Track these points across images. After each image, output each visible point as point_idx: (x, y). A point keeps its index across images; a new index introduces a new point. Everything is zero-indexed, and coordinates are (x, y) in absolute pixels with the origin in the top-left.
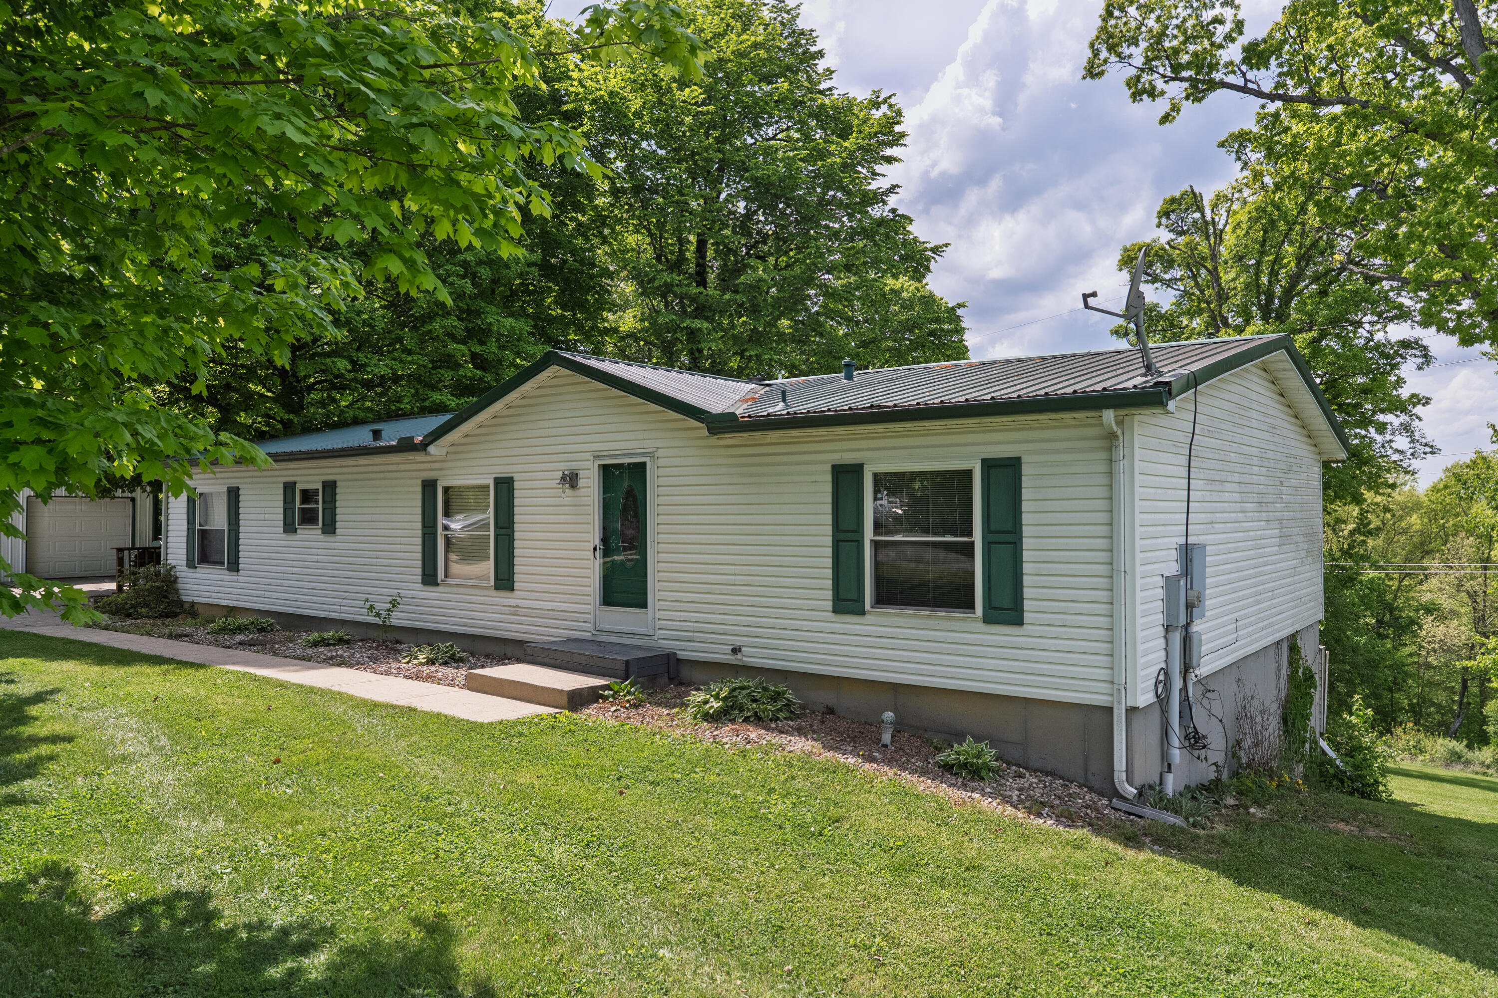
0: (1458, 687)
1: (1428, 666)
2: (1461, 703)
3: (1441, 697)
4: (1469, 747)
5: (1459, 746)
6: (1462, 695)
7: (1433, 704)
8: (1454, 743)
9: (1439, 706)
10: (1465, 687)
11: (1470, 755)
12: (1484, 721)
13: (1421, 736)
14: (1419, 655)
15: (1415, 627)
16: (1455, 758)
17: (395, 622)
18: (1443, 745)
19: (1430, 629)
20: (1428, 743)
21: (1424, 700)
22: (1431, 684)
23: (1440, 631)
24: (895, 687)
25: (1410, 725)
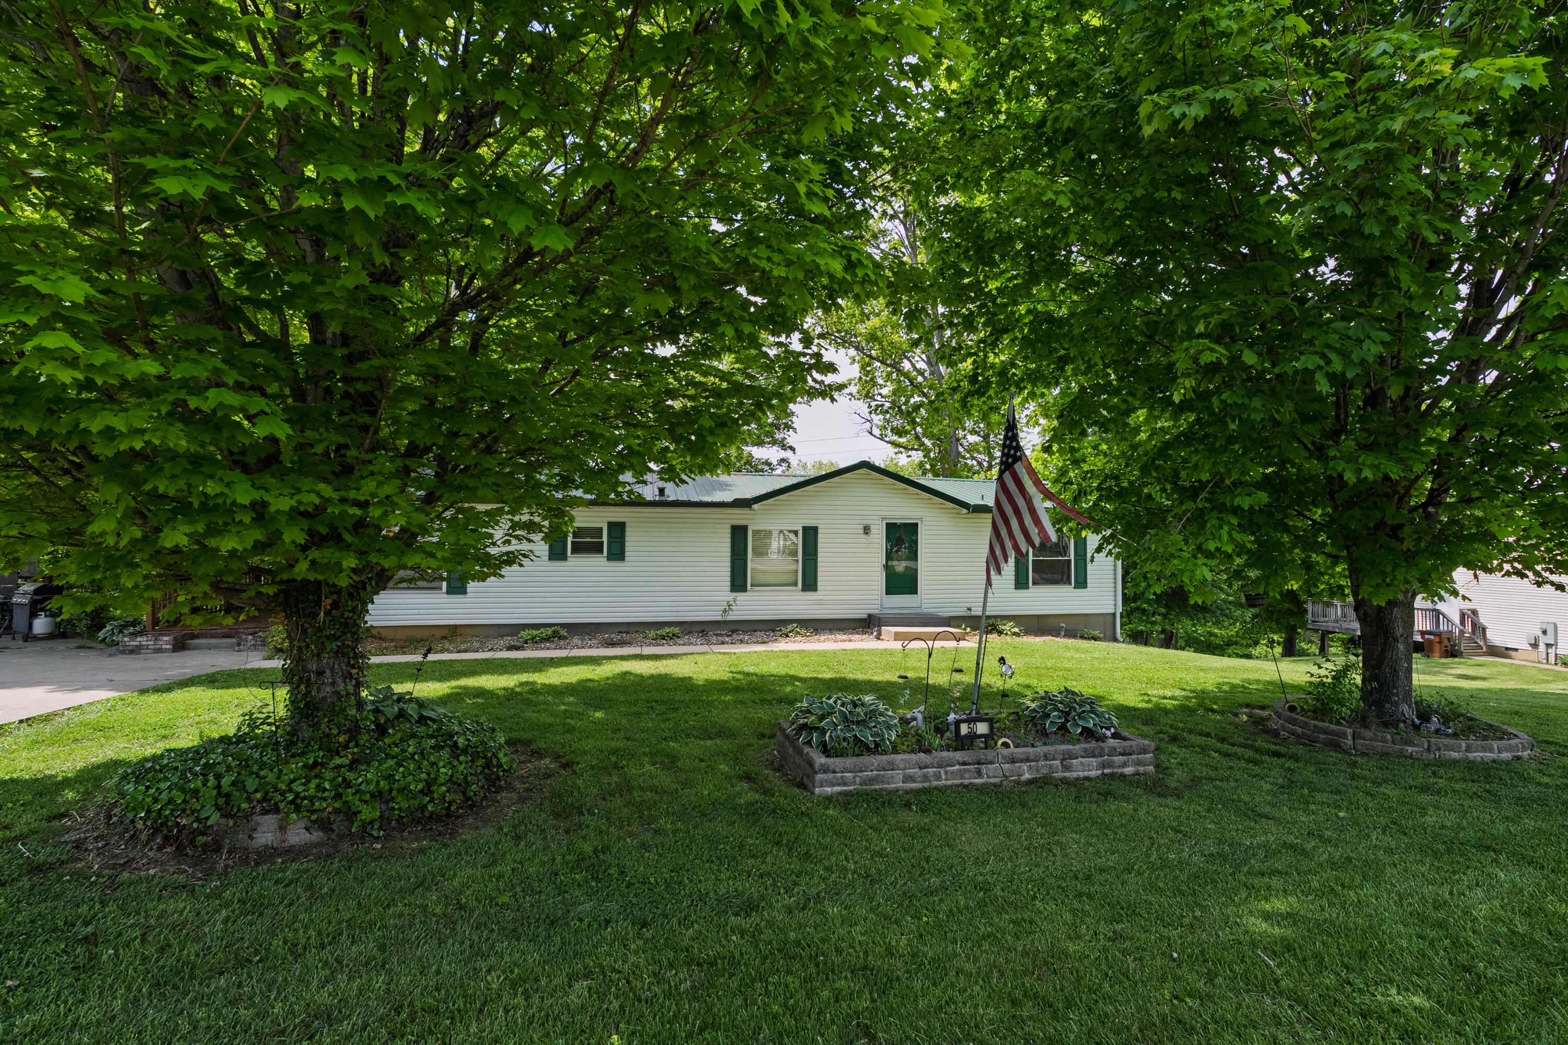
17: (729, 618)
24: (1038, 616)
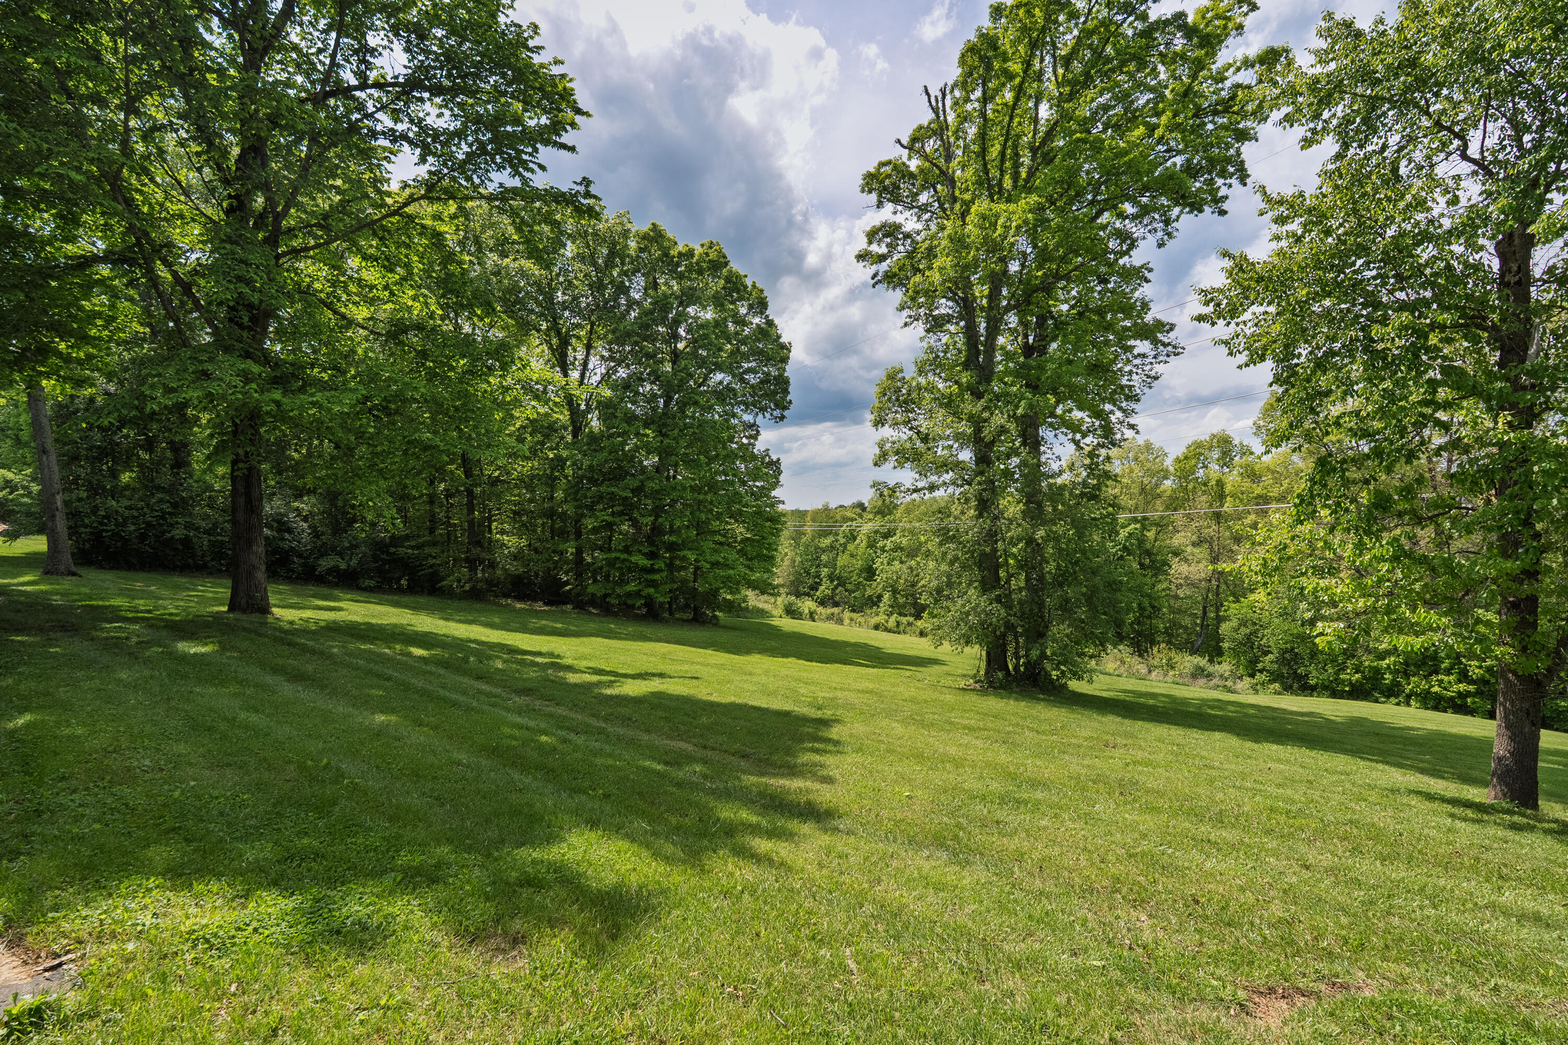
0: (1200, 613)
1: (1176, 597)
2: (1202, 626)
3: (1187, 621)
4: (1211, 661)
5: (1202, 661)
6: (1203, 619)
7: (1181, 627)
8: (1199, 659)
9: (1186, 628)
10: (1205, 613)
11: (1211, 669)
12: (1219, 640)
13: (1173, 654)
14: (1169, 589)
15: (1166, 568)
16: (1198, 673)
18: (1188, 662)
19: (1178, 568)
20: (1177, 657)
21: (1175, 624)
22: (1179, 611)
23: (1184, 569)
25: (1163, 645)
